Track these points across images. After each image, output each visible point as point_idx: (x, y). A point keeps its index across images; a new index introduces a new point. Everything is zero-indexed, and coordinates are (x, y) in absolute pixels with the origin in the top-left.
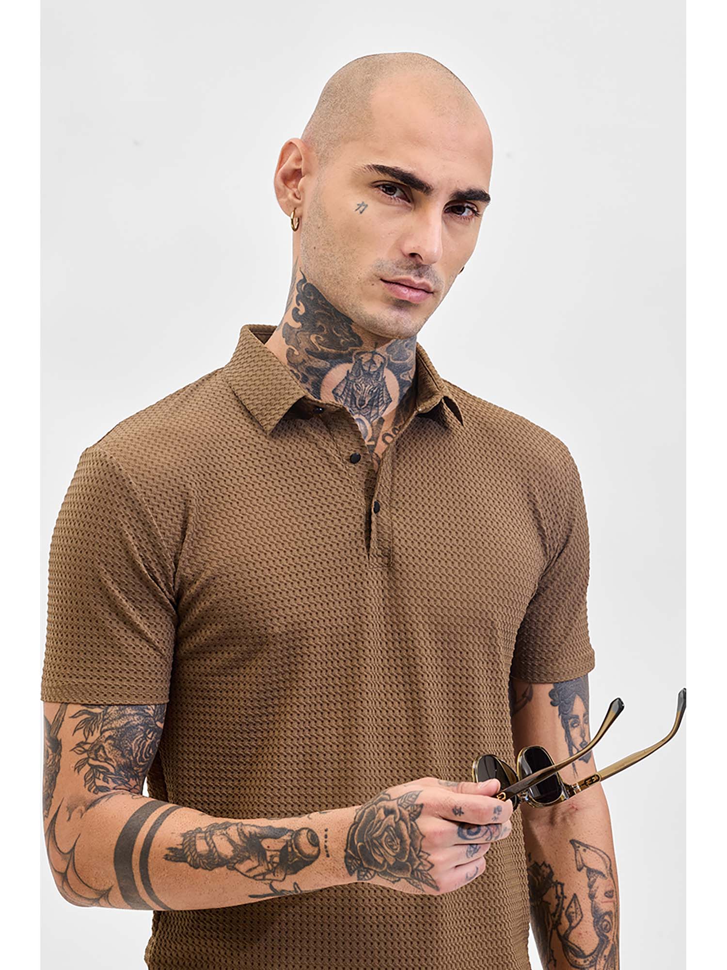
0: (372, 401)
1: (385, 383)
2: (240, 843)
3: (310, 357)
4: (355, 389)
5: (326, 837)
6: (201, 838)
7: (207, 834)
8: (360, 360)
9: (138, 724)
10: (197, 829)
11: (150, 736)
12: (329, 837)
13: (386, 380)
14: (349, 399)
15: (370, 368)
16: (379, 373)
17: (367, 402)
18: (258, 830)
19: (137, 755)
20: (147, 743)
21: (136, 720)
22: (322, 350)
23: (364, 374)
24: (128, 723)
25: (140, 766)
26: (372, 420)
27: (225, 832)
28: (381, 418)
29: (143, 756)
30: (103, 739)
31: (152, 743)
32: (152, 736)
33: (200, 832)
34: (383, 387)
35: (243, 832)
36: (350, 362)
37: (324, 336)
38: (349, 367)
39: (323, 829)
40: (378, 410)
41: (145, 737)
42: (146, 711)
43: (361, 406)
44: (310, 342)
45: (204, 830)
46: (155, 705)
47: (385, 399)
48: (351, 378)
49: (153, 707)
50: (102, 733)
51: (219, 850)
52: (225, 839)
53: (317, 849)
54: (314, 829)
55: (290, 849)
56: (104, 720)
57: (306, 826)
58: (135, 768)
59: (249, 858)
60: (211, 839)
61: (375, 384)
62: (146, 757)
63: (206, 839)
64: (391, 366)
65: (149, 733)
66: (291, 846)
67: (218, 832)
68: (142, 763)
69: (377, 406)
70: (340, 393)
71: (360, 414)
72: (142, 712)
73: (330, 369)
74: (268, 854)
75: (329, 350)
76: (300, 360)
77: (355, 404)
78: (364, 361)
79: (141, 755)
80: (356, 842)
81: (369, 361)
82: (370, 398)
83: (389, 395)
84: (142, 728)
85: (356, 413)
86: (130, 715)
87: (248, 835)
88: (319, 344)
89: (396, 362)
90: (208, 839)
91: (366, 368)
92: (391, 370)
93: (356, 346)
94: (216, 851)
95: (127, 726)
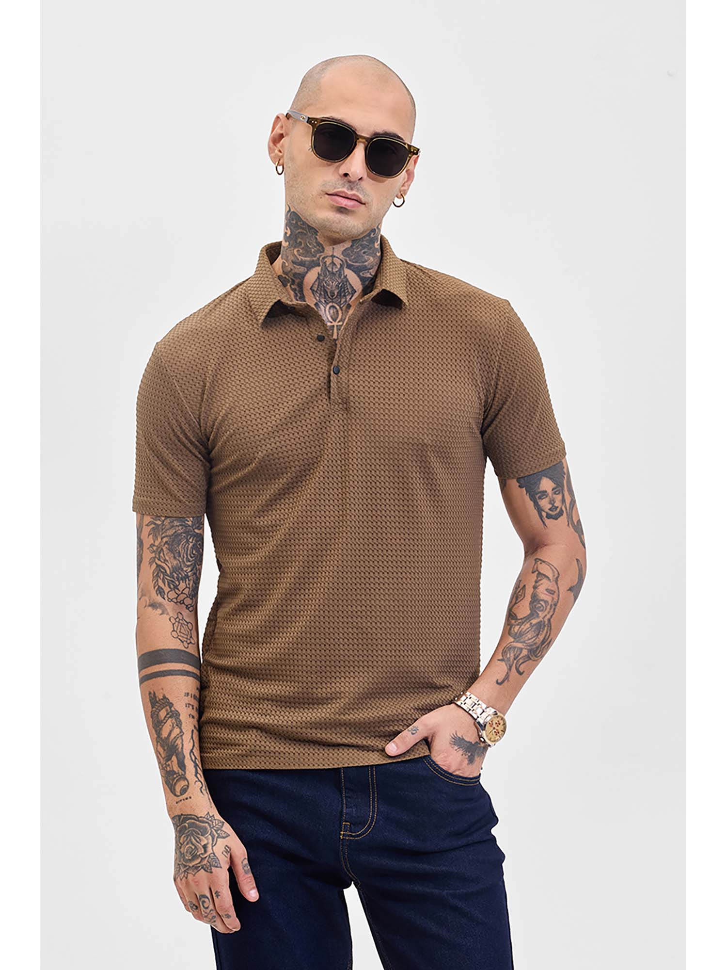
0: (339, 293)
1: (347, 279)
2: (170, 740)
3: (295, 266)
4: (325, 285)
5: (187, 799)
6: (167, 710)
7: (171, 714)
8: (325, 263)
9: (181, 533)
10: (171, 703)
11: (191, 540)
12: (187, 801)
13: (348, 277)
14: (322, 293)
15: (332, 268)
16: (340, 272)
17: (336, 294)
18: (180, 750)
19: (184, 557)
20: (190, 546)
21: (180, 530)
22: (301, 259)
23: (330, 274)
24: (176, 532)
25: (188, 566)
26: (342, 306)
27: (175, 725)
28: (349, 304)
29: (189, 557)
30: (162, 544)
31: (193, 545)
32: (193, 540)
33: (170, 708)
34: (346, 282)
35: (176, 740)
36: (319, 266)
37: (302, 249)
38: (318, 269)
39: (190, 795)
40: (346, 298)
41: (188, 541)
42: (187, 522)
43: (332, 296)
44: (294, 255)
45: (173, 709)
46: (193, 518)
47: (350, 291)
48: (321, 278)
49: (191, 519)
50: (162, 539)
51: (164, 727)
52: (170, 728)
53: (179, 794)
54: (189, 788)
55: (175, 776)
56: (163, 530)
57: (190, 782)
58: (185, 569)
59: (164, 750)
60: (169, 718)
61: (340, 281)
62: (191, 557)
63: (168, 714)
64: (349, 267)
65: (190, 538)
66: (177, 777)
67: (174, 721)
68: (189, 563)
69: (345, 296)
70: (315, 289)
71: (333, 302)
72: (184, 524)
73: (307, 273)
74: (169, 762)
75: (306, 259)
76: (289, 269)
77: (328, 295)
78: (328, 263)
79: (187, 556)
80: (187, 822)
81: (330, 264)
82: (337, 291)
83: (353, 287)
84: (184, 535)
85: (330, 302)
86: (176, 526)
87: (176, 744)
88: (299, 255)
89: (354, 264)
90: (168, 716)
91: (330, 269)
92: (351, 269)
93: (321, 252)
94: (163, 726)
95: (176, 534)
